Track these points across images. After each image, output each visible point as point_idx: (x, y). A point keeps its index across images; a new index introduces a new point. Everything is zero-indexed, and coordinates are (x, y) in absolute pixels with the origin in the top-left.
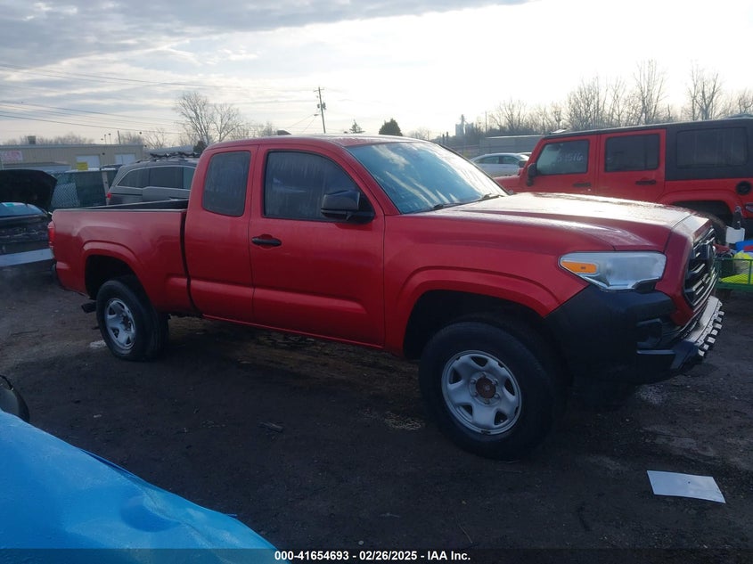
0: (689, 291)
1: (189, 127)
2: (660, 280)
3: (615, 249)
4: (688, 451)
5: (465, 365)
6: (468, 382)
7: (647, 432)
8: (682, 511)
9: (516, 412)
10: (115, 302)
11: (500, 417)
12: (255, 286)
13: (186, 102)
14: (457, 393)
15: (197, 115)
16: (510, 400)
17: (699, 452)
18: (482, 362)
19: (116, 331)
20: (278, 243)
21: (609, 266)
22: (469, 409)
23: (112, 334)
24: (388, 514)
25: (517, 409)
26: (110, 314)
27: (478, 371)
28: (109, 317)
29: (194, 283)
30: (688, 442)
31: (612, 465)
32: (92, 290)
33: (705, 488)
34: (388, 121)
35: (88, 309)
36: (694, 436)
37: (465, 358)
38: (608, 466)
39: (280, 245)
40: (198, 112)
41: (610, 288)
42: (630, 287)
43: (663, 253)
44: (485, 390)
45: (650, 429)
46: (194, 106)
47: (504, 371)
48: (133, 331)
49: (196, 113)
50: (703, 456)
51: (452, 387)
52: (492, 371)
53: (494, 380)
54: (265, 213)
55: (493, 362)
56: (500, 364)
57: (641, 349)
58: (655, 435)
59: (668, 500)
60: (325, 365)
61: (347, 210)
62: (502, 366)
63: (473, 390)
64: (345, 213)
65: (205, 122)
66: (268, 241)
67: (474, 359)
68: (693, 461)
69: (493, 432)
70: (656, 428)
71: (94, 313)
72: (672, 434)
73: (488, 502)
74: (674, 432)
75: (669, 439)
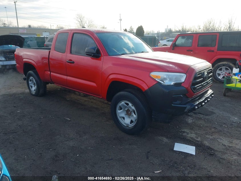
0: (194, 87)
1: (79, 25)
2: (183, 82)
3: (168, 71)
4: (192, 138)
5: (123, 105)
6: (124, 110)
7: (182, 131)
8: (180, 156)
9: (136, 121)
10: (31, 78)
11: (132, 122)
12: (67, 76)
13: (78, 17)
14: (121, 113)
15: (81, 21)
16: (135, 116)
17: (195, 139)
18: (128, 104)
19: (32, 87)
20: (73, 63)
21: (165, 77)
22: (124, 118)
23: (31, 87)
24: (90, 148)
25: (136, 119)
26: (30, 81)
27: (127, 107)
28: (30, 82)
29: (52, 73)
30: (193, 135)
31: (165, 140)
32: (25, 73)
33: (191, 150)
34: (140, 26)
35: (25, 79)
36: (196, 134)
37: (123, 103)
38: (164, 140)
39: (74, 63)
40: (82, 20)
41: (165, 84)
42: (172, 84)
43: (186, 74)
44: (128, 113)
45: (183, 130)
46: (80, 18)
47: (133, 108)
48: (36, 87)
49: (81, 20)
50: (196, 140)
51: (119, 111)
52: (130, 107)
53: (131, 110)
54: (71, 53)
55: (130, 105)
56: (132, 105)
57: (173, 104)
58: (184, 132)
59: (177, 152)
60: (92, 102)
61: (92, 53)
62: (133, 106)
63: (125, 113)
64: (91, 54)
65: (83, 23)
66: (71, 62)
67: (125, 103)
68: (192, 141)
69: (130, 126)
70: (185, 130)
71: (26, 81)
72: (189, 132)
73: (121, 147)
74: (190, 132)
75: (188, 134)
